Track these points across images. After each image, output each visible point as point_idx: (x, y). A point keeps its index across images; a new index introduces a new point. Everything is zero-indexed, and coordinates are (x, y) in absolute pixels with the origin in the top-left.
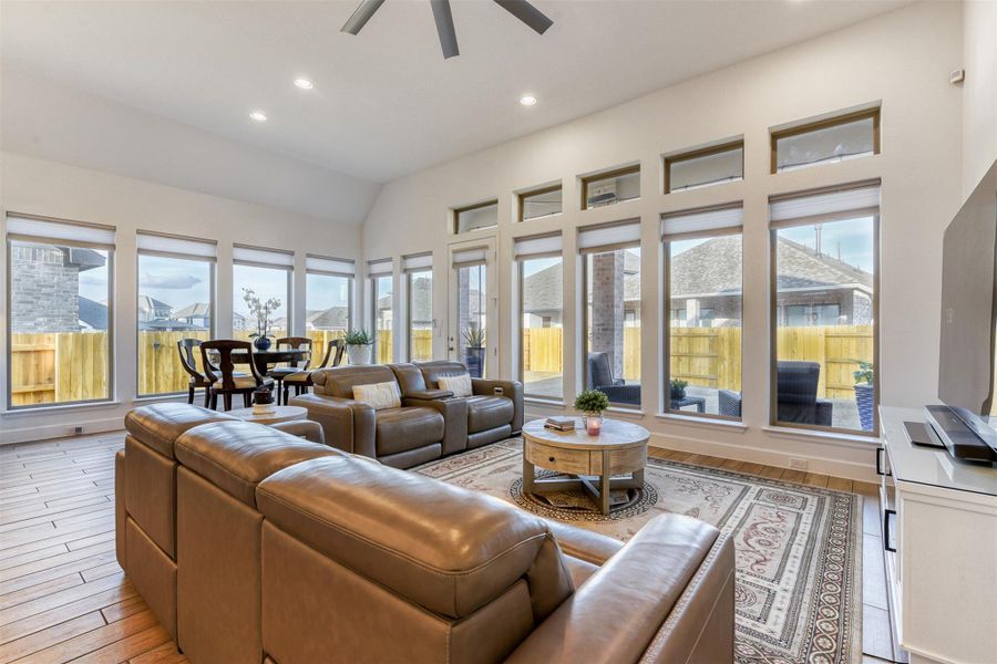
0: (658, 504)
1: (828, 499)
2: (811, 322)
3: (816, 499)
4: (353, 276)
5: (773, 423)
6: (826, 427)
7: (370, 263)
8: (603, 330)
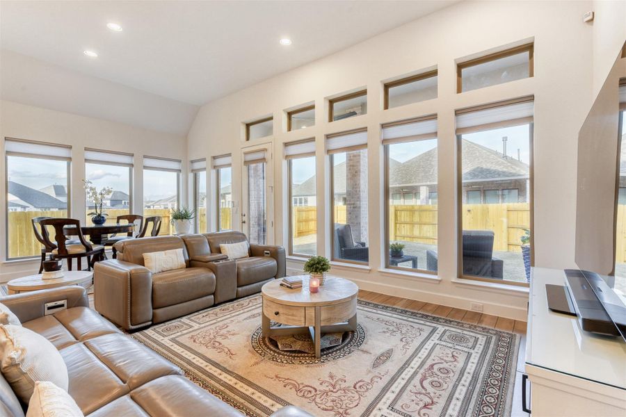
0: (362, 347)
1: (494, 338)
2: (500, 200)
3: (485, 339)
4: (180, 171)
5: (460, 277)
6: (500, 280)
7: (192, 162)
8: (354, 208)
